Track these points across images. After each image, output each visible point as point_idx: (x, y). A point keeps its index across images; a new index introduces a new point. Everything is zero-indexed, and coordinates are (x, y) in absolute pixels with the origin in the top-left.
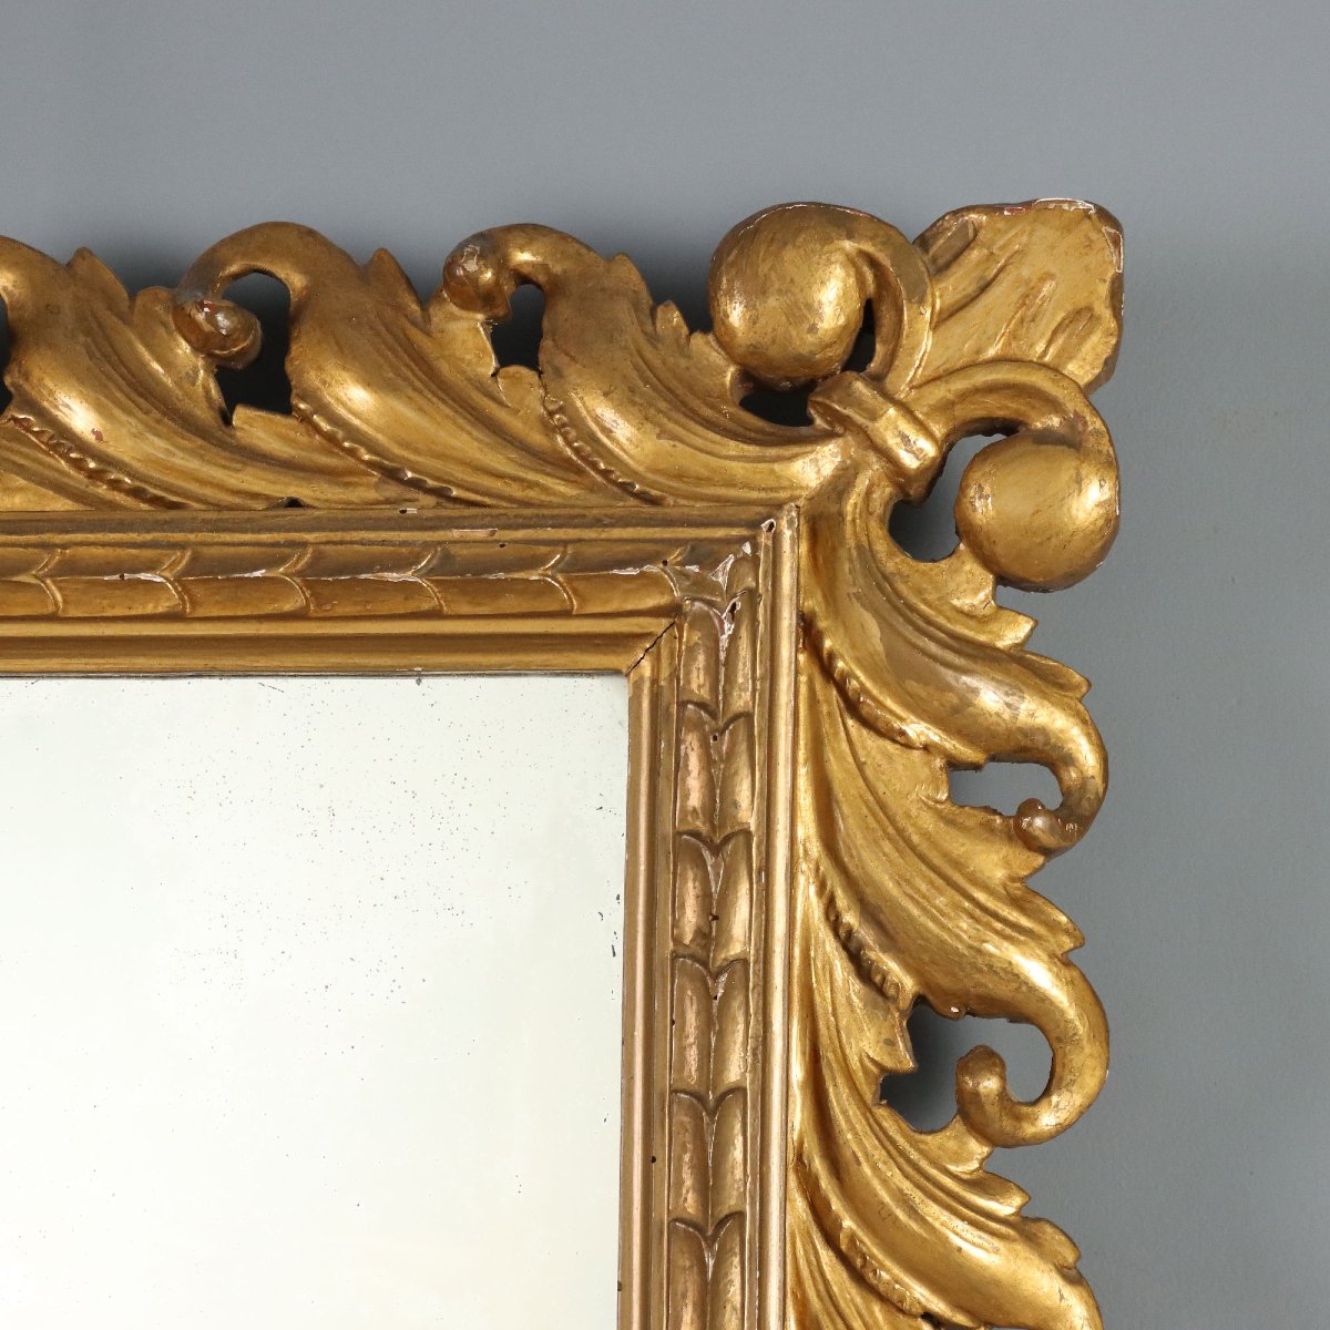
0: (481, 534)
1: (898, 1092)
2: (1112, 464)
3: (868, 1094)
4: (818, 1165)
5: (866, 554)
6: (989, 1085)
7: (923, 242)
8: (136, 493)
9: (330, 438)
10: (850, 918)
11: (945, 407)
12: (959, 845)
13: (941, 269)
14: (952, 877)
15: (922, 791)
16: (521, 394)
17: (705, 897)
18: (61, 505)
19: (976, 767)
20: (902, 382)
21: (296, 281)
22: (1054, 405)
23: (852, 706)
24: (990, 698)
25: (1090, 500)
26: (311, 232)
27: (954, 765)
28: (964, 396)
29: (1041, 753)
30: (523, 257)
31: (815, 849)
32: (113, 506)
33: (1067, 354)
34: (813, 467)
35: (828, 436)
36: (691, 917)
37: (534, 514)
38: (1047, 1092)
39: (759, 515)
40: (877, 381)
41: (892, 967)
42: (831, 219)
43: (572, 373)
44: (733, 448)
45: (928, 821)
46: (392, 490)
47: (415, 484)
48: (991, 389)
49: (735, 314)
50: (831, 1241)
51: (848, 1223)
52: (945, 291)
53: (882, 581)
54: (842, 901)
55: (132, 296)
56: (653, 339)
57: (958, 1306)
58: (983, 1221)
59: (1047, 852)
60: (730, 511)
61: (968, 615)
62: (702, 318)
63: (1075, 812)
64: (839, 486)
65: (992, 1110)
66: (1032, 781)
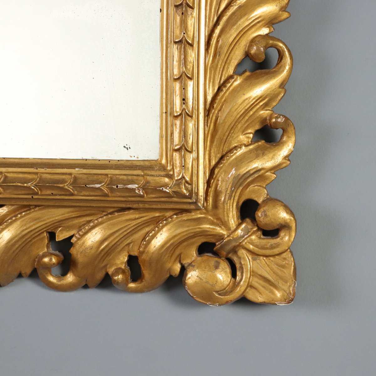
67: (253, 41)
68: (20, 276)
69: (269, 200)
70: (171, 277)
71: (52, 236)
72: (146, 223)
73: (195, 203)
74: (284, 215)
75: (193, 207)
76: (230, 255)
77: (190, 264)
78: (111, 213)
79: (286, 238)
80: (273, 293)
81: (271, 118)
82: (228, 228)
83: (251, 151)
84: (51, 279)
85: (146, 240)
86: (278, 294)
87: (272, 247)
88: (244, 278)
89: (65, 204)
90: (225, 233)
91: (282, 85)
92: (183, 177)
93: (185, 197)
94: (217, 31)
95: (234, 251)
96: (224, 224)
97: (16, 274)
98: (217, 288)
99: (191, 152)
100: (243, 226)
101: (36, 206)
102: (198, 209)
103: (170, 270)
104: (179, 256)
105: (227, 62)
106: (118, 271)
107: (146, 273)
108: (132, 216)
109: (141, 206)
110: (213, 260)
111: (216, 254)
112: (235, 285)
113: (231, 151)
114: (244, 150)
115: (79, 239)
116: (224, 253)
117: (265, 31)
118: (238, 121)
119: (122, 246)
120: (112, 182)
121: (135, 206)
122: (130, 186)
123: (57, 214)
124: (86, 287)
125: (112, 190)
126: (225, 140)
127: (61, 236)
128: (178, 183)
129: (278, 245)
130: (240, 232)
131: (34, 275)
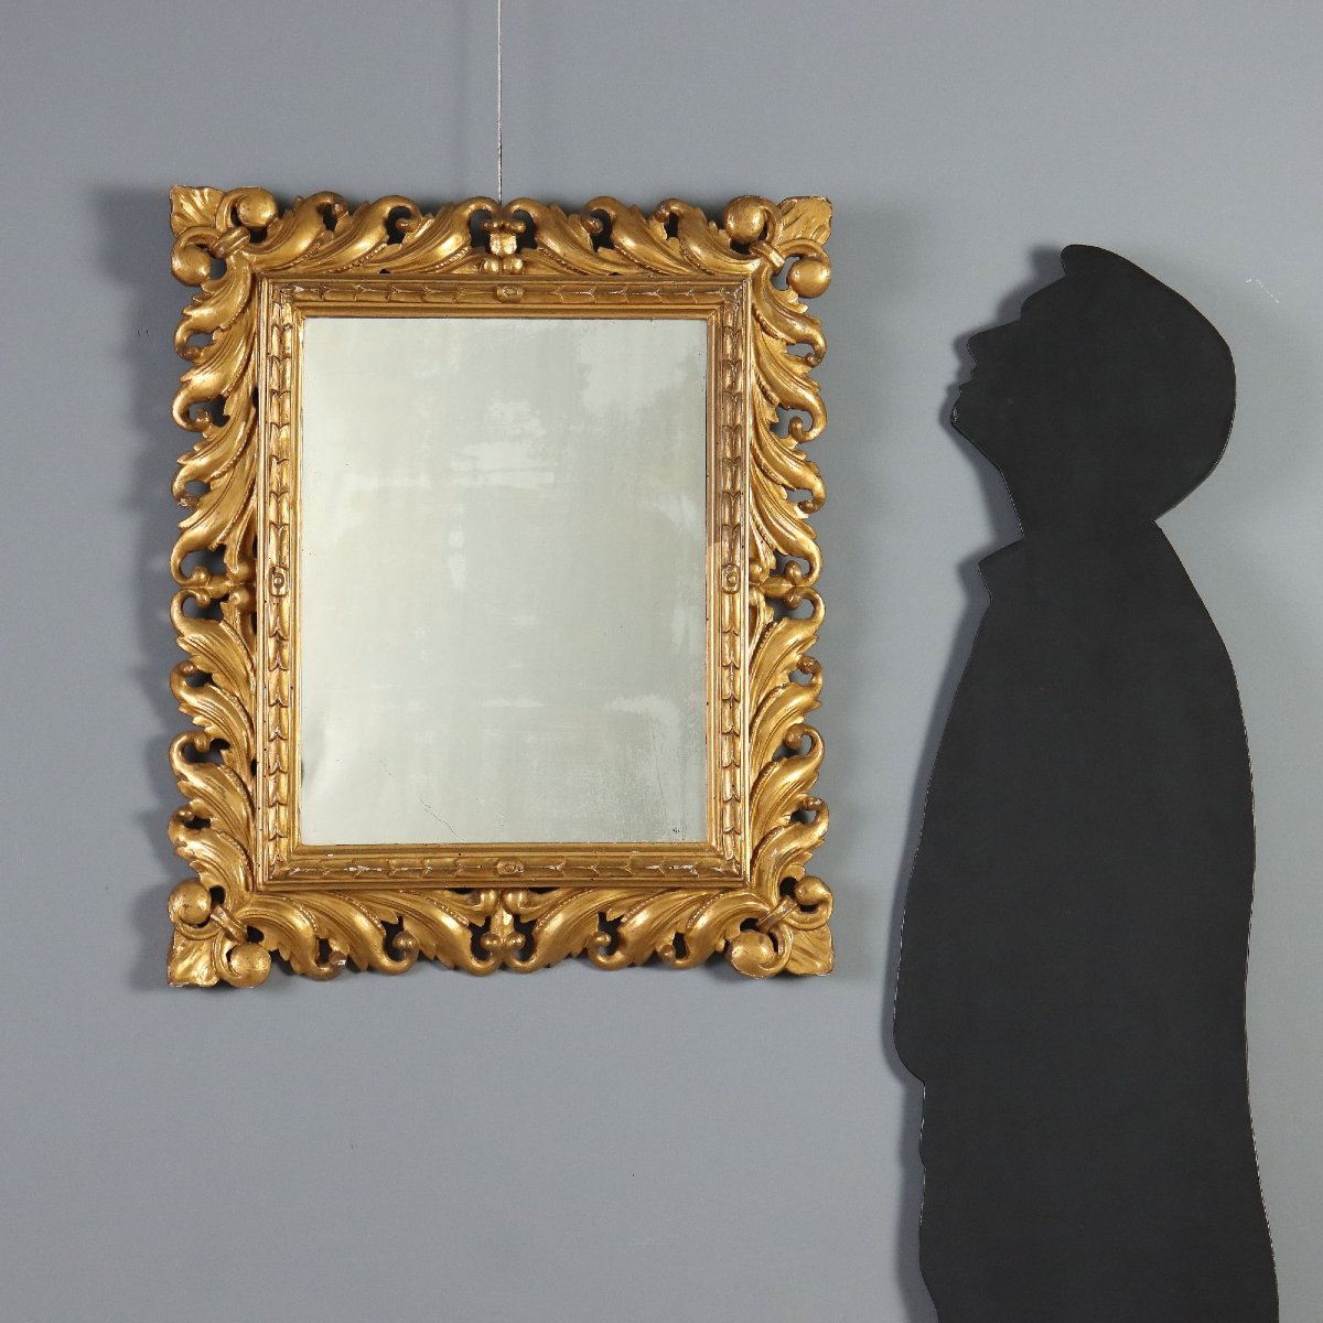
0: (671, 283)
1: (773, 427)
2: (829, 266)
3: (768, 427)
4: (756, 446)
5: (767, 289)
6: (799, 426)
7: (780, 206)
8: (575, 270)
9: (626, 256)
10: (764, 383)
11: (786, 250)
12: (791, 365)
13: (785, 214)
14: (789, 373)
15: (781, 351)
16: (674, 246)
17: (732, 376)
18: (555, 273)
19: (793, 344)
20: (775, 244)
21: (612, 213)
22: (815, 251)
23: (764, 328)
24: (798, 327)
25: (823, 275)
26: (614, 200)
27: (788, 344)
28: (792, 248)
29: (811, 342)
30: (674, 208)
31: (755, 365)
32: (570, 274)
33: (817, 237)
34: (752, 266)
35: (756, 258)
36: (728, 381)
37: (680, 277)
38: (811, 429)
39: (742, 278)
40: (769, 243)
41: (773, 395)
42: (757, 200)
43: (689, 240)
44: (733, 261)
45: (782, 358)
46: (642, 270)
47: (650, 269)
48: (798, 246)
49: (731, 224)
50: (759, 466)
51: (764, 461)
52: (787, 219)
53: (771, 296)
54: (762, 379)
55: (568, 216)
56: (709, 231)
57: (790, 483)
58: (797, 460)
59: (813, 366)
60: (733, 278)
61: (792, 305)
62: (722, 225)
63: (819, 355)
64: (759, 271)
65: (800, 432)
66: (807, 349)
67: (790, 729)
68: (569, 956)
69: (807, 878)
70: (716, 952)
71: (602, 916)
72: (692, 902)
73: (744, 882)
74: (820, 891)
75: (741, 885)
76: (772, 931)
77: (735, 940)
78: (662, 893)
79: (825, 913)
80: (814, 964)
81: (808, 801)
82: (770, 904)
83: (789, 832)
84: (601, 959)
85: (693, 919)
86: (819, 965)
87: (811, 922)
88: (786, 950)
89: (623, 885)
90: (768, 909)
91: (816, 769)
92: (734, 858)
93: (736, 876)
94: (758, 721)
95: (776, 926)
96: (767, 901)
97: (566, 954)
98: (762, 961)
99: (739, 834)
100: (785, 902)
101: (589, 888)
102: (745, 887)
103: (715, 945)
104: (725, 932)
105: (767, 749)
106: (666, 948)
107: (692, 949)
108: (681, 896)
109: (693, 885)
110: (756, 935)
111: (757, 929)
112: (778, 959)
113: (772, 832)
114: (783, 831)
115: (630, 919)
116: (767, 928)
117: (800, 720)
118: (778, 804)
119: (669, 926)
120: (667, 866)
121: (687, 885)
122: (685, 867)
123: (610, 896)
124: (632, 965)
125: (668, 871)
126: (766, 823)
127: (611, 916)
128: (730, 863)
129: (816, 920)
130: (781, 909)
131: (584, 955)
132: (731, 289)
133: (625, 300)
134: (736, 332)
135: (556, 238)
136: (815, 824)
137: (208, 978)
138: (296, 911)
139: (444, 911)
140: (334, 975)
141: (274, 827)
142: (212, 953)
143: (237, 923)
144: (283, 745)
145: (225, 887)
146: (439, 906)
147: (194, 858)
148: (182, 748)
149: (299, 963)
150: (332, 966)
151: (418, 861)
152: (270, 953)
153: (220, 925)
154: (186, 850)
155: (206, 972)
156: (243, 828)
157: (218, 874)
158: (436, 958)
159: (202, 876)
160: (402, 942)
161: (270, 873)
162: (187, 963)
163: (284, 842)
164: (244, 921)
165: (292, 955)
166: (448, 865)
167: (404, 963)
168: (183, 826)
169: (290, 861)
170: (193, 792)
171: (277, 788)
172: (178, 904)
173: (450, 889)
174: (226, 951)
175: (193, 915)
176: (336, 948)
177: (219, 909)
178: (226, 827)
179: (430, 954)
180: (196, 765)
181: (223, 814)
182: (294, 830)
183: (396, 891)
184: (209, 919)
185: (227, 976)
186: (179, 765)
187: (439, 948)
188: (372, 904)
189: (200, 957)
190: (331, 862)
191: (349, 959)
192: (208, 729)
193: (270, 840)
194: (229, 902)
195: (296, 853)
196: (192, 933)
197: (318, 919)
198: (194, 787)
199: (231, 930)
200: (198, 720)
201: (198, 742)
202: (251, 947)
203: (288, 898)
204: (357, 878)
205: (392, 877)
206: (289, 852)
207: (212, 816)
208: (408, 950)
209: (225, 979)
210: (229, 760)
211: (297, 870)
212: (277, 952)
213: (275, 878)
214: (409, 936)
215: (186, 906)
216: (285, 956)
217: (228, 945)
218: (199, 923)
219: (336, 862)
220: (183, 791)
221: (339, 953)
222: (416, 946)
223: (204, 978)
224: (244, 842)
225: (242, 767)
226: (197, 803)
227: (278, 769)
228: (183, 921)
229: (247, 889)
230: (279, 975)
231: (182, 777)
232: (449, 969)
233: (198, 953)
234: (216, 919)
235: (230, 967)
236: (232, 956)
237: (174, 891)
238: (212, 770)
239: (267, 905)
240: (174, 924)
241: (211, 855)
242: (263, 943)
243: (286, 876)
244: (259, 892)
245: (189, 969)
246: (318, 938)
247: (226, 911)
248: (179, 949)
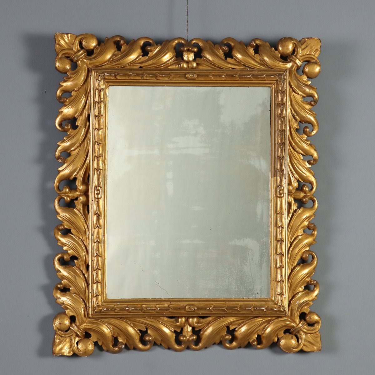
0: (256, 72)
1: (297, 130)
2: (320, 66)
3: (295, 131)
4: (290, 138)
5: (295, 74)
6: (308, 130)
7: (300, 41)
8: (218, 67)
9: (238, 61)
10: (293, 113)
11: (303, 59)
12: (304, 105)
13: (302, 44)
14: (304, 109)
15: (300, 99)
16: (258, 57)
17: (281, 110)
18: (210, 68)
19: (305, 97)
20: (298, 57)
21: (233, 44)
22: (314, 59)
23: (293, 91)
24: (307, 90)
25: (317, 69)
26: (233, 39)
27: (303, 97)
28: (305, 58)
29: (312, 96)
30: (257, 42)
31: (290, 105)
32: (215, 68)
33: (315, 54)
34: (289, 65)
35: (290, 62)
36: (279, 112)
37: (260, 70)
38: (312, 131)
39: (285, 70)
40: (296, 56)
41: (297, 117)
42: (291, 39)
43: (263, 55)
44: (281, 63)
45: (301, 103)
46: (244, 67)
47: (247, 67)
48: (308, 57)
49: (280, 48)
50: (291, 146)
51: (294, 144)
52: (302, 47)
53: (296, 77)
54: (293, 111)
55: (214, 45)
56: (271, 51)
57: (304, 153)
58: (307, 144)
59: (313, 106)
60: (282, 70)
61: (305, 81)
62: (276, 49)
63: (315, 101)
64: (292, 67)
65: (308, 132)
66: (311, 99)
67: (304, 252)
68: (215, 344)
69: (311, 312)
70: (273, 343)
71: (228, 327)
72: (265, 322)
73: (285, 314)
74: (316, 318)
75: (284, 315)
76: (297, 334)
77: (281, 337)
78: (252, 318)
79: (318, 327)
80: (313, 347)
81: (311, 282)
82: (296, 323)
83: (303, 294)
84: (228, 345)
85: (265, 329)
86: (315, 348)
87: (312, 330)
88: (302, 342)
89: (236, 315)
90: (295, 325)
91: (314, 269)
92: (281, 305)
93: (282, 312)
94: (291, 249)
95: (298, 332)
97: (213, 343)
98: (293, 346)
99: (284, 295)
100: (302, 322)
101: (223, 317)
102: (286, 316)
103: (274, 340)
104: (277, 334)
105: (294, 260)
106: (254, 341)
107: (264, 341)
108: (260, 320)
109: (265, 315)
110: (290, 336)
111: (290, 333)
112: (299, 345)
113: (297, 294)
114: (301, 294)
115: (239, 329)
116: (294, 333)
117: (308, 249)
118: (299, 283)
119: (255, 332)
120: (255, 308)
121: (262, 316)
122: (262, 308)
123: (231, 319)
124: (240, 347)
125: (255, 310)
126: (294, 290)
127: (232, 328)
128: (280, 307)
129: (314, 329)
130: (300, 325)
131: (221, 343)
132: (281, 74)
133: (238, 79)
134: (283, 92)
135: (210, 54)
136: (313, 291)
137: (69, 353)
138: (104, 325)
139: (164, 325)
140: (120, 351)
141: (96, 292)
142: (70, 341)
143: (80, 330)
144: (100, 258)
145: (76, 315)
146: (162, 323)
147: (64, 304)
148: (59, 260)
149: (106, 346)
150: (119, 348)
151: (154, 306)
152: (94, 342)
153: (74, 331)
154: (60, 301)
155: (68, 350)
156: (83, 292)
157: (73, 310)
158: (161, 344)
159: (67, 311)
160: (147, 338)
161: (94, 310)
162: (60, 346)
163: (100, 298)
164: (84, 329)
165: (103, 343)
166: (165, 307)
167: (148, 347)
168: (59, 291)
169: (102, 305)
170: (63, 277)
171: (97, 276)
172: (57, 323)
173: (166, 317)
174: (76, 341)
175: (63, 327)
176: (120, 340)
177: (74, 325)
178: (77, 292)
179: (158, 343)
180: (64, 266)
181: (75, 286)
182: (104, 293)
183: (145, 317)
184: (69, 329)
185: (77, 352)
186: (57, 266)
187: (162, 340)
188: (135, 323)
189: (65, 344)
190: (119, 306)
191: (126, 345)
192: (69, 252)
193: (94, 297)
194: (78, 322)
195: (105, 302)
196: (63, 334)
197: (113, 329)
198: (64, 275)
199: (78, 333)
200: (65, 248)
201: (65, 257)
202: (86, 340)
203: (101, 320)
204: (129, 312)
205: (143, 312)
206: (102, 302)
207: (71, 287)
208: (149, 341)
209: (76, 353)
210: (78, 264)
211: (105, 309)
212: (97, 342)
213: (96, 312)
214: (150, 336)
215: (60, 324)
216: (100, 344)
217: (77, 339)
218: (66, 330)
219: (121, 306)
220: (59, 277)
221: (122, 342)
222: (153, 339)
223: (67, 352)
224: (83, 298)
225: (83, 267)
226: (64, 282)
227: (97, 268)
228: (59, 330)
229: (85, 316)
230: (97, 351)
231: (59, 271)
232: (166, 349)
233: (65, 343)
234: (72, 329)
235: (78, 348)
236: (79, 344)
237: (55, 318)
238: (71, 268)
239: (93, 323)
240: (55, 331)
241: (70, 303)
242: (91, 338)
243: (100, 311)
244: (89, 318)
245: (61, 349)
246: (113, 336)
247: (76, 325)
248: (57, 341)
